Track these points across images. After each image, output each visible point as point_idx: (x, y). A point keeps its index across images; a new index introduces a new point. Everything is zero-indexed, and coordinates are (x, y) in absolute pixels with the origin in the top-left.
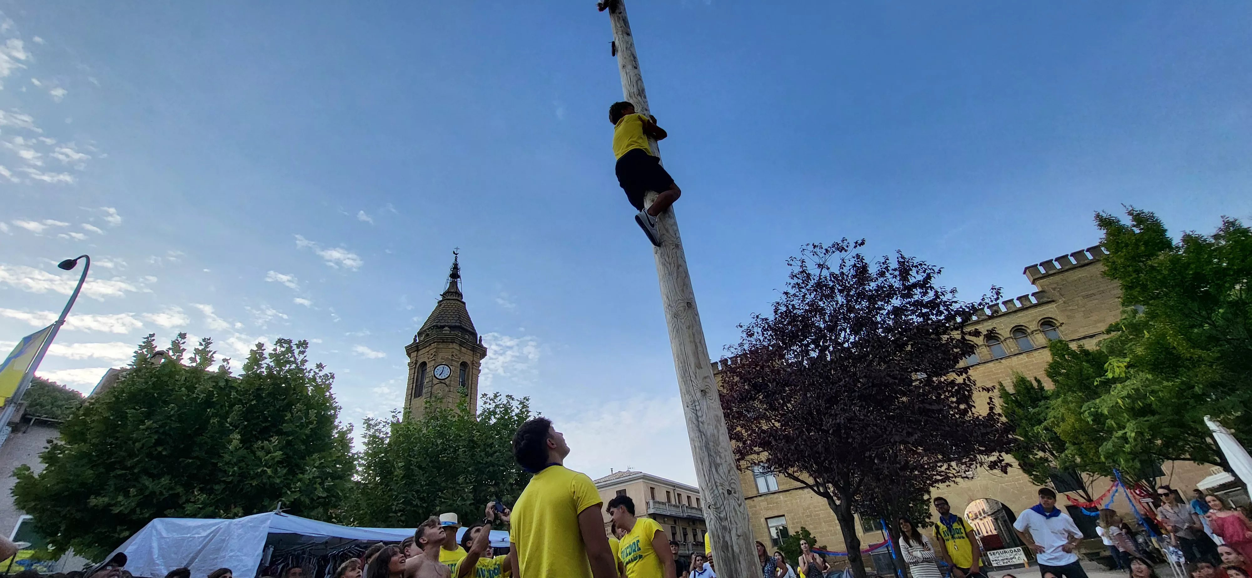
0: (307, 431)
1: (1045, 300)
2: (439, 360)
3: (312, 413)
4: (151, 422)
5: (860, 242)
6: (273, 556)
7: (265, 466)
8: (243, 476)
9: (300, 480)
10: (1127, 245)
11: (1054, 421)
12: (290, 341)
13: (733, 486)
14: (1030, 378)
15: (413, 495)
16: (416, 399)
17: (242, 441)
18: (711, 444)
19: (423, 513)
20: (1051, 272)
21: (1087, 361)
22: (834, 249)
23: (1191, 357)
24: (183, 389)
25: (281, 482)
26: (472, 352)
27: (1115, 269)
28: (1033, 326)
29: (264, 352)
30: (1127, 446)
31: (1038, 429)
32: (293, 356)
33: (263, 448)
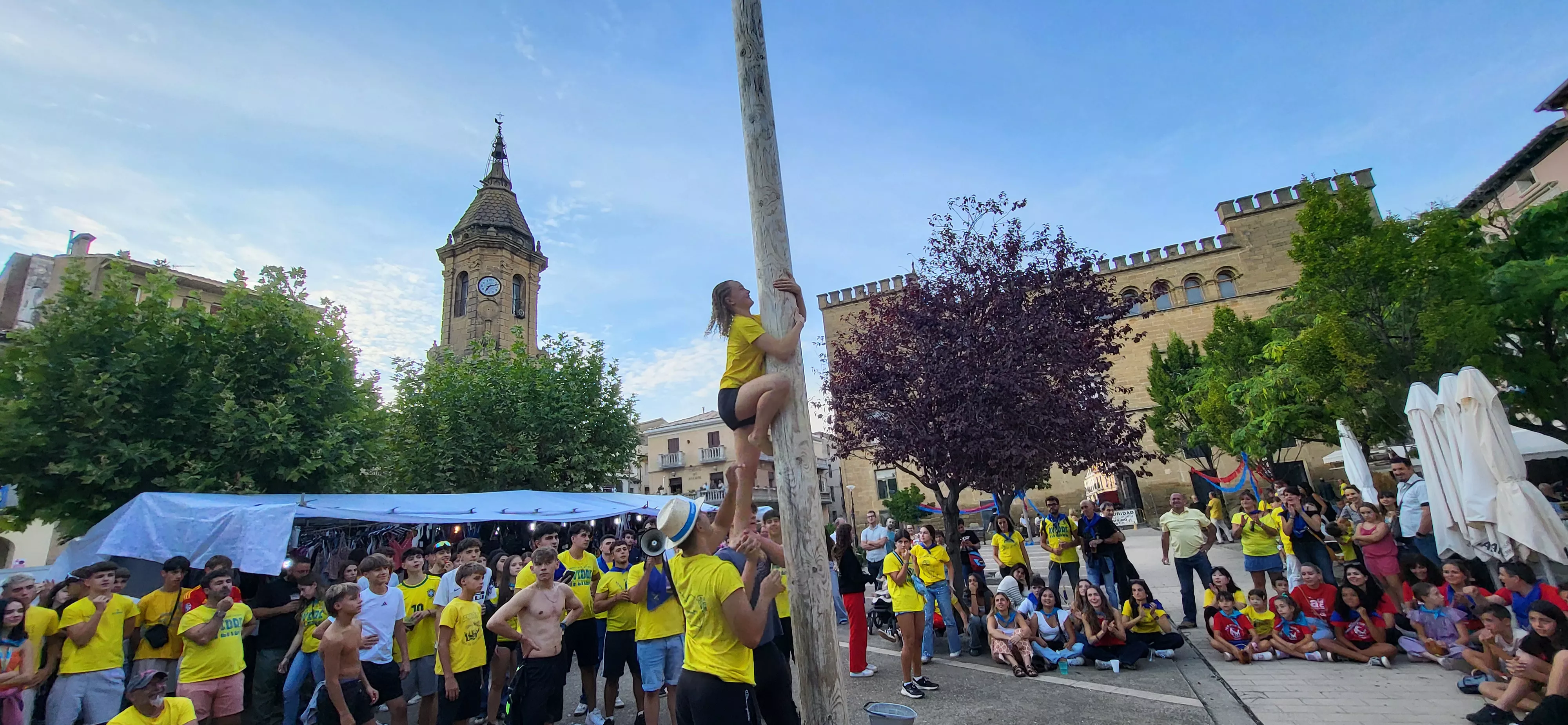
0: (322, 388)
1: (1231, 245)
2: (485, 271)
3: (326, 365)
4: (108, 375)
5: (1019, 203)
6: (300, 537)
7: (274, 430)
8: (247, 442)
9: (320, 446)
10: (1323, 223)
11: (1198, 393)
12: (281, 269)
13: (819, 563)
14: (1188, 342)
15: (463, 453)
16: (457, 319)
17: (237, 400)
18: (802, 518)
19: (477, 470)
20: (1245, 212)
21: (1249, 336)
22: (988, 208)
23: (1346, 361)
24: (143, 332)
25: (296, 449)
26: (528, 263)
27: (1302, 251)
28: (1208, 276)
29: (247, 282)
30: (1260, 432)
31: (1179, 399)
32: (287, 285)
33: (266, 409)
